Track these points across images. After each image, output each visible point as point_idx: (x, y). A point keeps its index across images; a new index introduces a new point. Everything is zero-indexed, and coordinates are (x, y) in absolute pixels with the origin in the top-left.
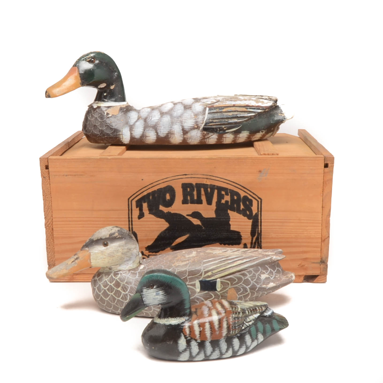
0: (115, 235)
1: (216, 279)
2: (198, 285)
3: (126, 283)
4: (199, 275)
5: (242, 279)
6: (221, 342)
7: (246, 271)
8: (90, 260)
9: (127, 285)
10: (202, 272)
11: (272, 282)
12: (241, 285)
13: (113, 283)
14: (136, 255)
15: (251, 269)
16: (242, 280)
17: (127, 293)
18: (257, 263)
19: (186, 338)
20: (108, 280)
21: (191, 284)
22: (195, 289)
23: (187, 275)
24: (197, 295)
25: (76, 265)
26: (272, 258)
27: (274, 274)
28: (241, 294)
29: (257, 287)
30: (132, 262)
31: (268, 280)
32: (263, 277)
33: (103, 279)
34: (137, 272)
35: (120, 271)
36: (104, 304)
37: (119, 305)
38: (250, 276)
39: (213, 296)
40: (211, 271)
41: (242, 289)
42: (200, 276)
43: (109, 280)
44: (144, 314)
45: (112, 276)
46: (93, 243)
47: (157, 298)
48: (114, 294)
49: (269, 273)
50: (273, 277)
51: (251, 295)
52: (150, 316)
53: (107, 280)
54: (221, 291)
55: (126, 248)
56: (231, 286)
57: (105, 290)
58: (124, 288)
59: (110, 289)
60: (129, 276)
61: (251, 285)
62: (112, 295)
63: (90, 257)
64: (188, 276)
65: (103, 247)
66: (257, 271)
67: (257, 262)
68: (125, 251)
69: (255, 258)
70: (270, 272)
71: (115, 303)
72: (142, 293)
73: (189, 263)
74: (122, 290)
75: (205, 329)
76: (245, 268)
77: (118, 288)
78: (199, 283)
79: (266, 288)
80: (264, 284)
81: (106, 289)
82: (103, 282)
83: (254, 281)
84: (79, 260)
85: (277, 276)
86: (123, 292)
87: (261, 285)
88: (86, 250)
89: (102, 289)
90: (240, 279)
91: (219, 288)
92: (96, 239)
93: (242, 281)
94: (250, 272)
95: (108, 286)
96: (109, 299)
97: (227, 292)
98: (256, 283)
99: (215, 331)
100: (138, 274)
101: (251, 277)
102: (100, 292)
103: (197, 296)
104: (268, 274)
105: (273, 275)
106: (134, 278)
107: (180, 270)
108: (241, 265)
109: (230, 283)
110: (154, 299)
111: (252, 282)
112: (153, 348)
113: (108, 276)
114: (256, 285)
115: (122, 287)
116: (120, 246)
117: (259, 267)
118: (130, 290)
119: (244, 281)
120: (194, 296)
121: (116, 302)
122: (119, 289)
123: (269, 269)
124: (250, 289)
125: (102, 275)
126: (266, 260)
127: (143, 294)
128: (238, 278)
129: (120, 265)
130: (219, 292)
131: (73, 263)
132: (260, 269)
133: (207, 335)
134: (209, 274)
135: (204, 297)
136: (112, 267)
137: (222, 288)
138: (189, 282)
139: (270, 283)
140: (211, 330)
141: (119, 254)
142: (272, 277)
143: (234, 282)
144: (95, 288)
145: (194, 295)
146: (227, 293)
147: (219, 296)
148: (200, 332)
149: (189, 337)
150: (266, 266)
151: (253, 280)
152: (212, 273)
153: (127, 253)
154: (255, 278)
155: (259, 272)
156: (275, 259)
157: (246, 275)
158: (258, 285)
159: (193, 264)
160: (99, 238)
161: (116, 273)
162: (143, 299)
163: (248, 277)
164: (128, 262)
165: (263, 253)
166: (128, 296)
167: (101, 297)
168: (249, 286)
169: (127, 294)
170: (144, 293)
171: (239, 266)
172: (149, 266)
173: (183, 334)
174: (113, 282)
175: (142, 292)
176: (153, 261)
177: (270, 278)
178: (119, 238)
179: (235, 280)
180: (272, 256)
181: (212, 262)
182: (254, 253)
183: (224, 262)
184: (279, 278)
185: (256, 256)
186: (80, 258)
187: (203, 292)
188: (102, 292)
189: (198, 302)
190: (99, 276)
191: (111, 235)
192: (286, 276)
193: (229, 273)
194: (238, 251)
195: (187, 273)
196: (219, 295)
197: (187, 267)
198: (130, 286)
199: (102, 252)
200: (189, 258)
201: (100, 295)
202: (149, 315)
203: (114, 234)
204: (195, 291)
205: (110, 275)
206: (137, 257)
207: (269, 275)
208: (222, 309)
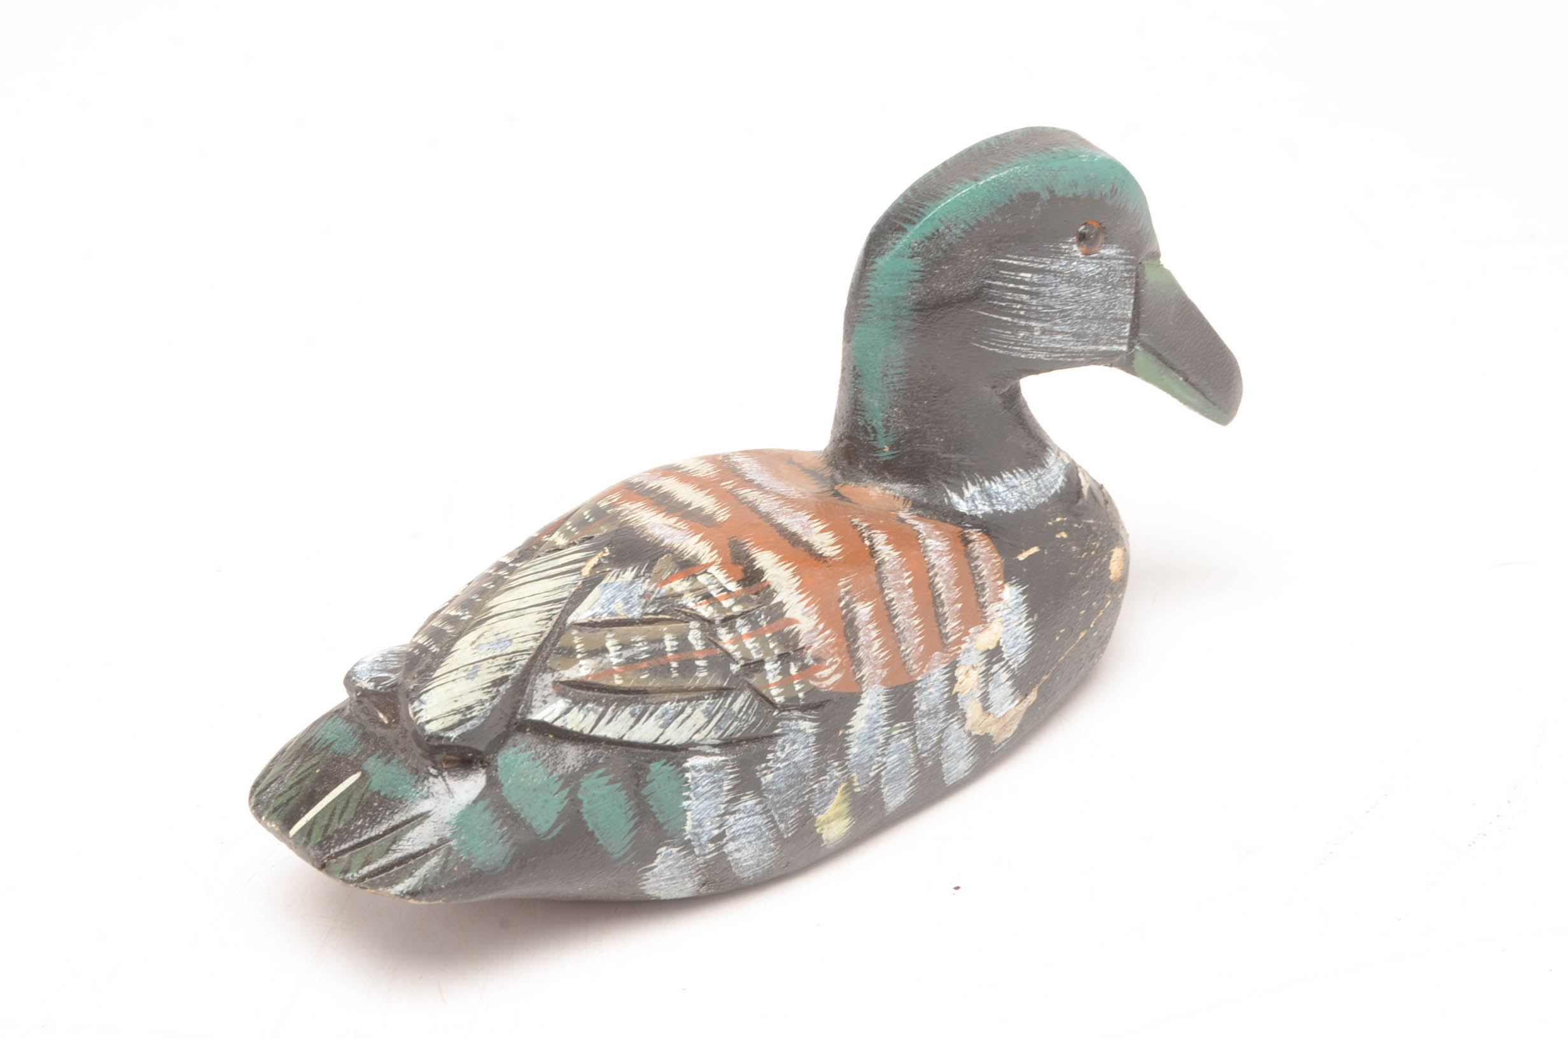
208: (660, 487)
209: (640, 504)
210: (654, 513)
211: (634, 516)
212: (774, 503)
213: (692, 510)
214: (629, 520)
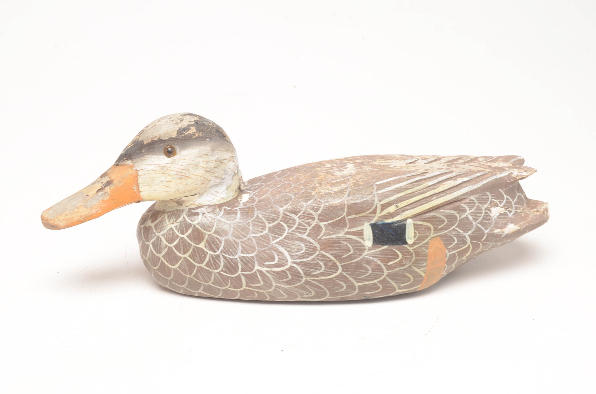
0: (190, 132)
1: (405, 220)
2: (368, 233)
3: (216, 232)
4: (370, 213)
5: (457, 218)
7: (464, 201)
8: (138, 185)
9: (219, 237)
10: (376, 206)
11: (512, 223)
12: (454, 230)
13: (188, 233)
14: (233, 174)
15: (473, 198)
16: (457, 221)
17: (218, 253)
18: (484, 185)
20: (176, 227)
21: (353, 232)
22: (362, 241)
23: (345, 212)
24: (366, 254)
25: (107, 198)
26: (511, 173)
27: (513, 205)
28: (454, 249)
29: (484, 234)
30: (224, 187)
31: (503, 218)
32: (495, 212)
33: (165, 224)
34: (237, 208)
35: (201, 207)
36: (169, 276)
37: (201, 278)
38: (471, 211)
39: (400, 254)
40: (395, 204)
41: (455, 239)
42: (373, 215)
43: (178, 227)
44: (254, 295)
45: (184, 218)
46: (144, 150)
48: (190, 256)
49: (505, 204)
50: (512, 213)
51: (472, 250)
52: (268, 299)
53: (173, 226)
54: (414, 244)
55: (214, 158)
56: (434, 233)
57: (170, 248)
58: (210, 242)
59: (182, 247)
60: (222, 217)
61: (473, 230)
62: (185, 258)
63: (137, 180)
64: (348, 215)
65: (165, 157)
66: (483, 201)
67: (484, 182)
68: (212, 165)
69: (478, 174)
70: (506, 201)
71: (193, 274)
73: (346, 188)
74: (208, 247)
76: (461, 195)
77: (199, 243)
78: (370, 229)
79: (502, 235)
80: (497, 227)
81: (172, 245)
82: (165, 231)
83: (478, 221)
84: (112, 187)
85: (520, 209)
86: (210, 252)
87: (490, 231)
88: (128, 164)
89: (163, 246)
90: (452, 219)
91: (411, 239)
92: (149, 141)
93: (455, 223)
94: (471, 204)
95: (178, 240)
96: (179, 267)
97: (426, 246)
98: (482, 225)
100: (239, 212)
101: (473, 214)
102: (159, 252)
103: (366, 257)
104: (503, 207)
105: (512, 207)
106: (233, 222)
107: (331, 203)
108: (454, 189)
109: (432, 227)
111: (474, 223)
113: (175, 219)
114: (482, 230)
115: (207, 241)
116: (200, 156)
117: (488, 193)
118: (224, 247)
119: (459, 223)
120: (362, 257)
121: (195, 271)
122: (202, 245)
123: (505, 196)
124: (472, 237)
125: (162, 217)
126: (501, 178)
128: (447, 216)
129: (201, 194)
130: (411, 246)
131: (100, 193)
132: (490, 197)
134: (392, 209)
135: (381, 257)
136: (184, 199)
137: (416, 239)
138: (349, 228)
139: (507, 224)
141: (200, 172)
142: (510, 212)
143: (440, 225)
144: (147, 243)
145: (361, 255)
146: (427, 248)
147: (412, 255)
150: (500, 190)
151: (477, 219)
152: (397, 209)
153: (217, 169)
154: (480, 216)
155: (489, 202)
156: (517, 176)
157: (464, 211)
158: (486, 229)
159: (357, 190)
160: (156, 139)
161: (194, 211)
163: (468, 214)
164: (216, 189)
165: (489, 164)
166: (222, 259)
167: (163, 263)
168: (470, 232)
169: (218, 256)
171: (449, 191)
172: (261, 196)
174: (187, 231)
176: (268, 186)
177: (508, 215)
178: (198, 138)
179: (444, 221)
180: (511, 171)
181: (395, 184)
182: (472, 164)
183: (419, 185)
184: (523, 215)
185: (479, 171)
186: (115, 182)
187: (380, 247)
188: (164, 253)
189: (369, 268)
190: (156, 219)
191: (180, 131)
192: (535, 210)
193: (431, 206)
194: (438, 162)
195: (346, 210)
196: (412, 251)
197: (343, 196)
198: (223, 239)
199: (163, 170)
200: (343, 176)
201: (159, 258)
202: (266, 298)
203: (187, 129)
204: (364, 246)
205: (179, 217)
206: (235, 178)
207: (506, 209)
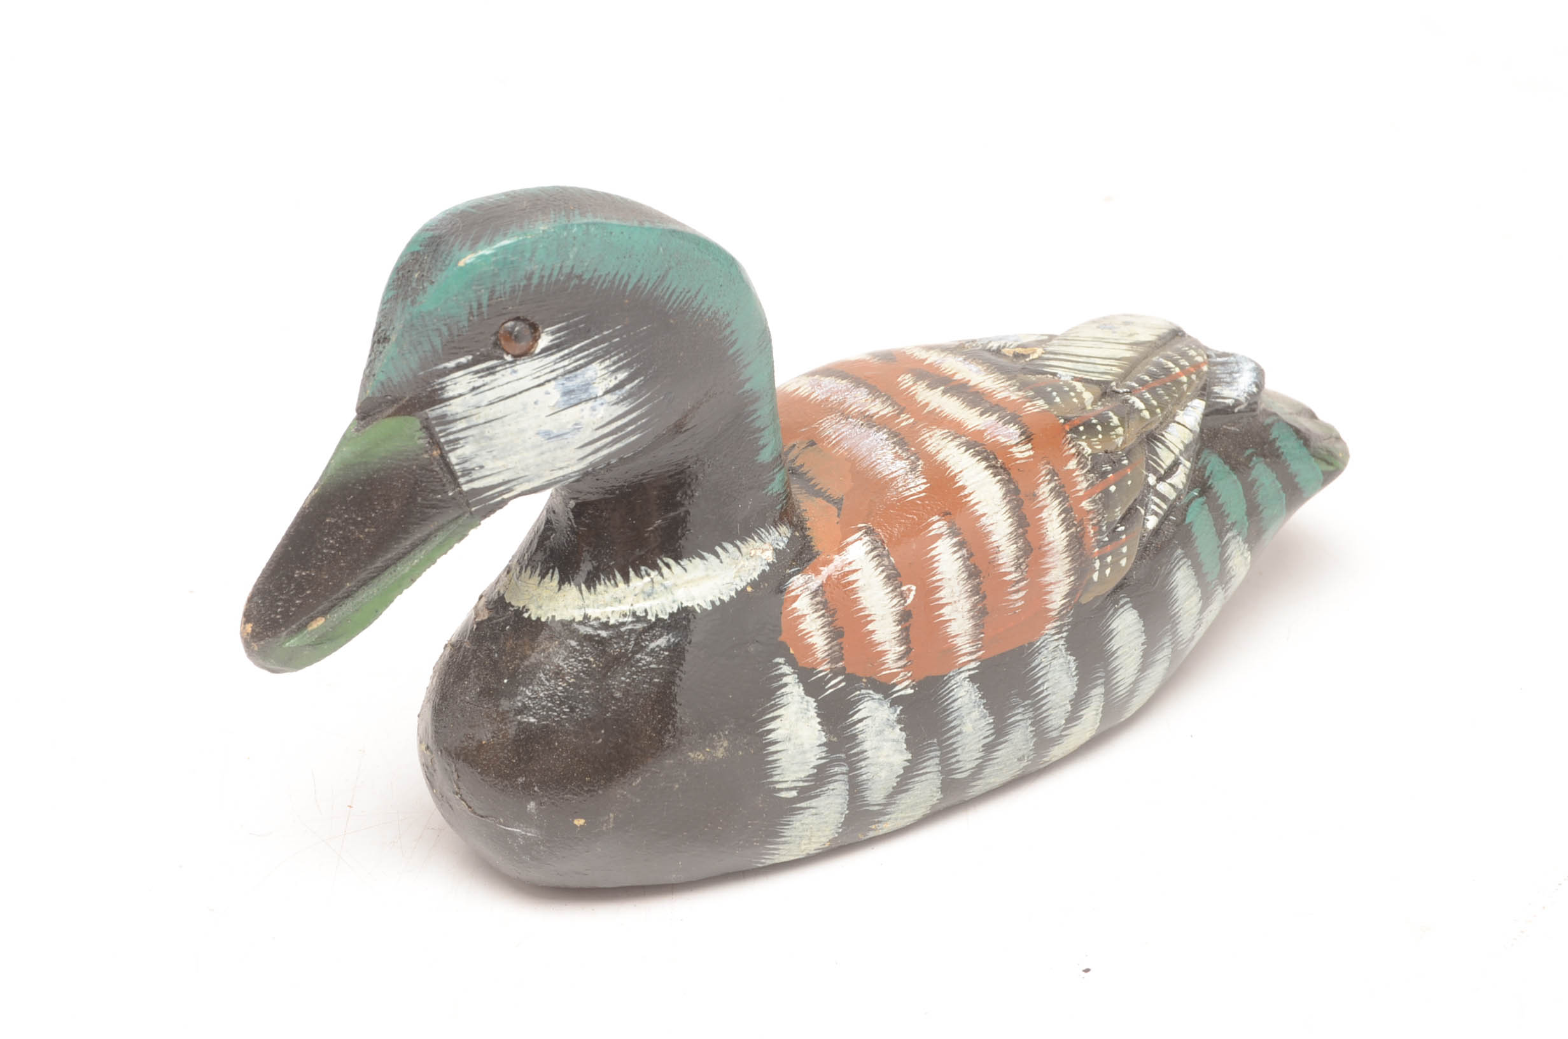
6: (1043, 658)
19: (813, 687)
47: (577, 427)
72: (433, 412)
75: (938, 589)
99: (1003, 586)
110: (549, 436)
112: (579, 822)
127: (444, 420)
133: (954, 628)
140: (976, 591)
148: (905, 617)
149: (835, 673)
162: (453, 458)
170: (454, 408)
173: (791, 662)
175: (435, 398)
208: (982, 414)
209: (1000, 396)
210: (981, 386)
211: (1003, 385)
212: (853, 401)
213: (940, 386)
214: (1007, 381)
